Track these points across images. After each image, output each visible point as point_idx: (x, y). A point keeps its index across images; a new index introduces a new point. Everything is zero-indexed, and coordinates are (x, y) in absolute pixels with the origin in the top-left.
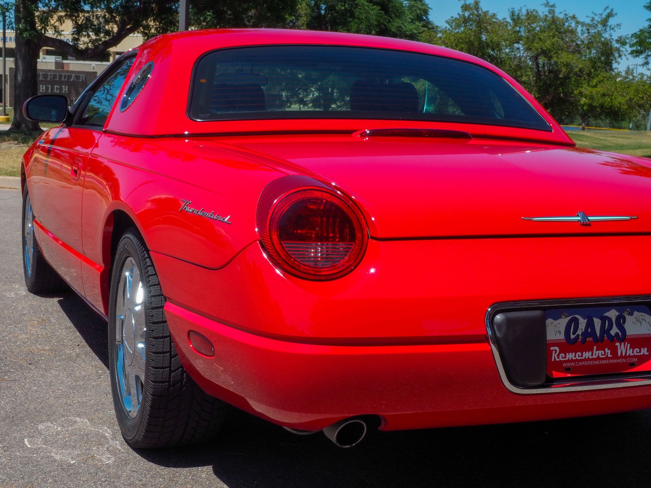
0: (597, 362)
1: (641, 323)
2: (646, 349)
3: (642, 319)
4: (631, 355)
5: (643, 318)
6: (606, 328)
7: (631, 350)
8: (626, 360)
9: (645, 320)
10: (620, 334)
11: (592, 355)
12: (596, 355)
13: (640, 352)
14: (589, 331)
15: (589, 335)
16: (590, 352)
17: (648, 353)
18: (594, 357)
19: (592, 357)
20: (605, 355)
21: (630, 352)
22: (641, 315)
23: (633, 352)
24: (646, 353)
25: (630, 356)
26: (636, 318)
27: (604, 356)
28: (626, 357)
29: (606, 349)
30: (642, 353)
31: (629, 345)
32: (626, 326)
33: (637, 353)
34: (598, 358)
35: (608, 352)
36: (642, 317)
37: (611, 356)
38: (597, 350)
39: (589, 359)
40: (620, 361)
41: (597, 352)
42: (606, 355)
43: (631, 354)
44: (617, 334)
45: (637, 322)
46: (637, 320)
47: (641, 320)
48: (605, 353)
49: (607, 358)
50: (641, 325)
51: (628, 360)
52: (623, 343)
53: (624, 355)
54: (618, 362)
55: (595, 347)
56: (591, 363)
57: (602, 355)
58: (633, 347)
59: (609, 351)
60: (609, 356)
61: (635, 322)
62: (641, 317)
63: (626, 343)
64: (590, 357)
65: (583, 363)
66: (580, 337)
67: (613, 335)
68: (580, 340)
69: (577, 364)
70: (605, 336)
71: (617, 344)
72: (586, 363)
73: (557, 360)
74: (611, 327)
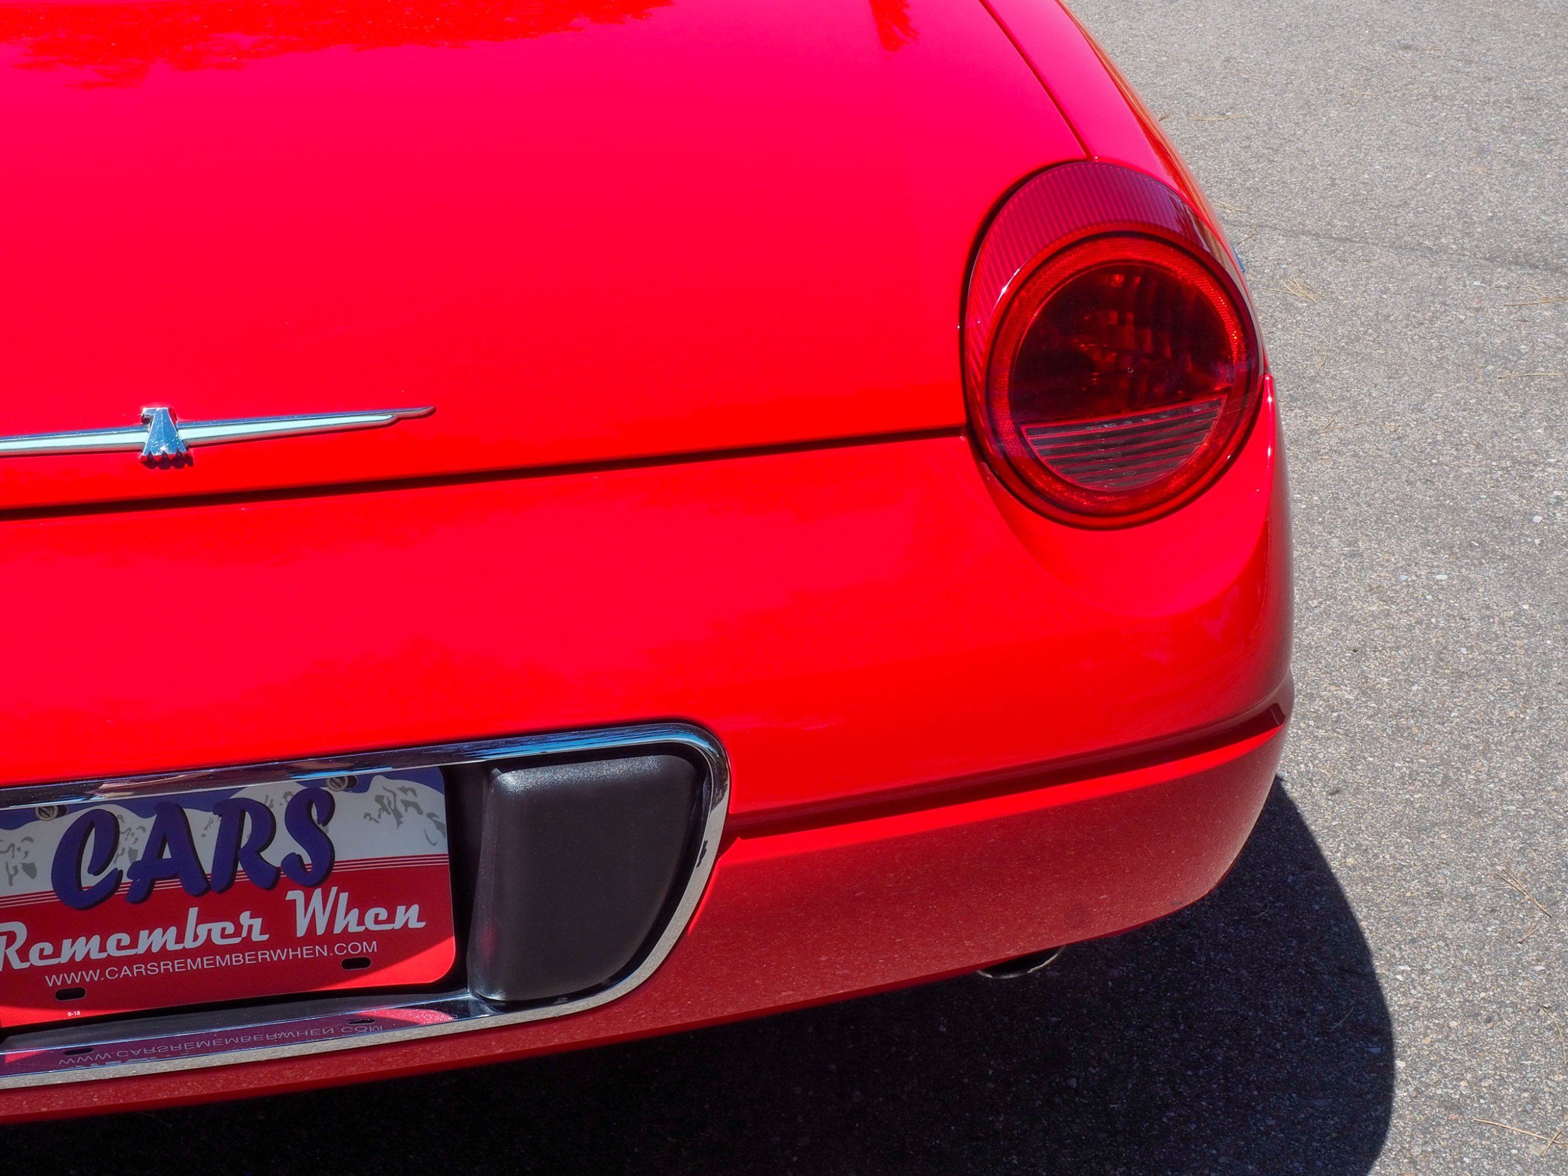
0: (203, 963)
1: (398, 816)
2: (415, 909)
3: (407, 804)
4: (350, 930)
5: (410, 797)
6: (245, 841)
7: (355, 913)
8: (331, 950)
9: (416, 806)
10: (307, 860)
11: (180, 938)
12: (196, 937)
13: (391, 919)
14: (167, 854)
15: (170, 871)
16: (172, 931)
17: (422, 925)
18: (189, 943)
19: (180, 947)
20: (238, 932)
21: (348, 921)
22: (404, 790)
23: (361, 922)
24: (414, 924)
25: (346, 936)
26: (379, 799)
27: (237, 940)
28: (329, 938)
29: (245, 918)
30: (398, 924)
31: (344, 897)
32: (334, 830)
33: (377, 922)
34: (209, 948)
35: (250, 927)
36: (405, 797)
37: (266, 937)
38: (200, 921)
39: (164, 954)
40: (304, 952)
41: (203, 930)
42: (244, 934)
43: (354, 928)
44: (293, 860)
45: (384, 814)
46: (384, 808)
47: (401, 808)
48: (238, 928)
49: (248, 945)
50: (399, 823)
51: (340, 949)
52: (318, 893)
53: (320, 930)
54: (295, 956)
55: (193, 913)
56: (176, 966)
57: (224, 936)
58: (360, 903)
59: (257, 923)
60: (257, 937)
61: (375, 815)
62: (401, 796)
63: (334, 890)
64: (172, 946)
65: (138, 969)
66: (125, 879)
67: (277, 863)
68: (122, 891)
69: (112, 973)
70: (240, 868)
71: (296, 895)
72: (154, 969)
73: (17, 964)
74: (265, 833)
